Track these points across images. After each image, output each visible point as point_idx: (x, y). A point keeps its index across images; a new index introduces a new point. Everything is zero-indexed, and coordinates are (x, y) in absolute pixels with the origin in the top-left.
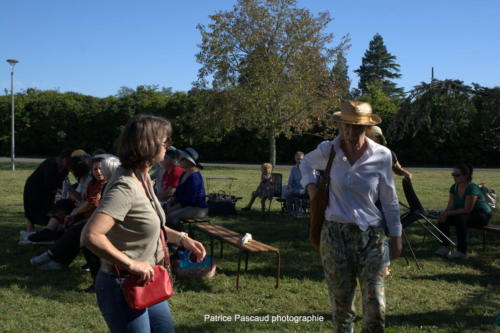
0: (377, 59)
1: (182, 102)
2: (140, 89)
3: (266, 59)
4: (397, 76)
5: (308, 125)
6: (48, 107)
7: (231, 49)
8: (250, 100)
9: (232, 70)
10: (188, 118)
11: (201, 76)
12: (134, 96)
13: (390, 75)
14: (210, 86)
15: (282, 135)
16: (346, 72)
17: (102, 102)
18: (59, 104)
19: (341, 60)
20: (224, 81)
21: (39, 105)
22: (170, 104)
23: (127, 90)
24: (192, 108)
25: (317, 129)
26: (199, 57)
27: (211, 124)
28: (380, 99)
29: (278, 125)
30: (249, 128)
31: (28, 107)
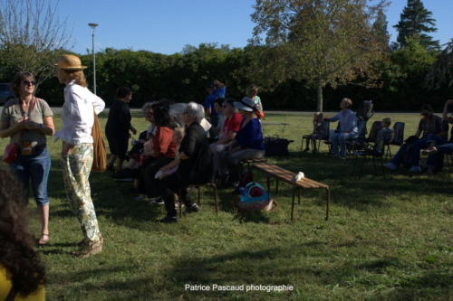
0: (415, 15)
1: (239, 57)
2: (202, 46)
3: (313, 17)
4: (433, 30)
5: (351, 76)
6: (124, 64)
7: (282, 9)
8: (299, 55)
9: (283, 29)
10: (244, 71)
11: (256, 34)
12: (197, 53)
13: (427, 29)
14: (263, 43)
15: (328, 86)
16: (385, 27)
17: (169, 58)
18: (133, 61)
19: (382, 17)
20: (276, 37)
21: (116, 62)
22: (229, 59)
23: (191, 47)
24: (247, 62)
25: (359, 79)
26: (254, 17)
27: (265, 76)
28: (418, 52)
29: (325, 76)
30: (298, 79)
31: (107, 64)
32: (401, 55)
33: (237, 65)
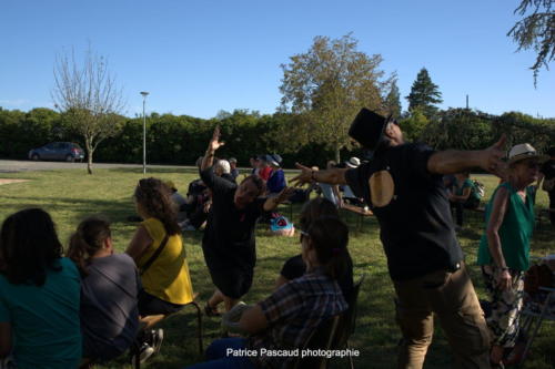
0: (423, 88)
1: (269, 123)
2: (236, 113)
3: (333, 90)
4: (439, 102)
6: (168, 128)
7: (306, 82)
8: (320, 121)
9: (306, 98)
10: (273, 135)
11: (283, 103)
12: (232, 118)
13: (434, 101)
14: (290, 111)
15: (345, 148)
16: (398, 98)
17: (208, 122)
18: (175, 125)
19: (394, 89)
20: (300, 107)
21: (161, 125)
22: (260, 124)
23: (225, 113)
24: (276, 127)
26: (282, 88)
27: (291, 139)
28: (421, 121)
29: (341, 140)
30: (319, 142)
31: (153, 127)
32: (407, 123)
33: (267, 129)
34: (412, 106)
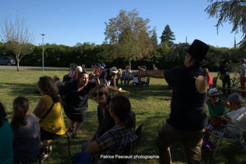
0: (167, 33)
1: (99, 48)
2: (85, 44)
3: (128, 34)
4: (174, 39)
5: (142, 56)
6: (54, 50)
7: (116, 31)
8: (122, 48)
9: (116, 38)
10: (101, 54)
11: (106, 40)
12: (83, 46)
13: (172, 39)
14: (109, 43)
15: (133, 60)
16: (156, 38)
17: (72, 48)
18: (57, 49)
19: (155, 34)
20: (113, 41)
21: (51, 49)
22: (95, 49)
23: (79, 44)
24: (102, 50)
25: (145, 58)
26: (105, 33)
27: (109, 56)
28: (166, 48)
29: (132, 56)
30: (122, 57)
31: (47, 50)
32: (161, 49)
33: (98, 51)
34: (163, 41)
